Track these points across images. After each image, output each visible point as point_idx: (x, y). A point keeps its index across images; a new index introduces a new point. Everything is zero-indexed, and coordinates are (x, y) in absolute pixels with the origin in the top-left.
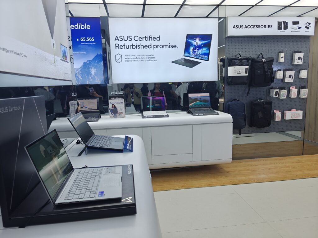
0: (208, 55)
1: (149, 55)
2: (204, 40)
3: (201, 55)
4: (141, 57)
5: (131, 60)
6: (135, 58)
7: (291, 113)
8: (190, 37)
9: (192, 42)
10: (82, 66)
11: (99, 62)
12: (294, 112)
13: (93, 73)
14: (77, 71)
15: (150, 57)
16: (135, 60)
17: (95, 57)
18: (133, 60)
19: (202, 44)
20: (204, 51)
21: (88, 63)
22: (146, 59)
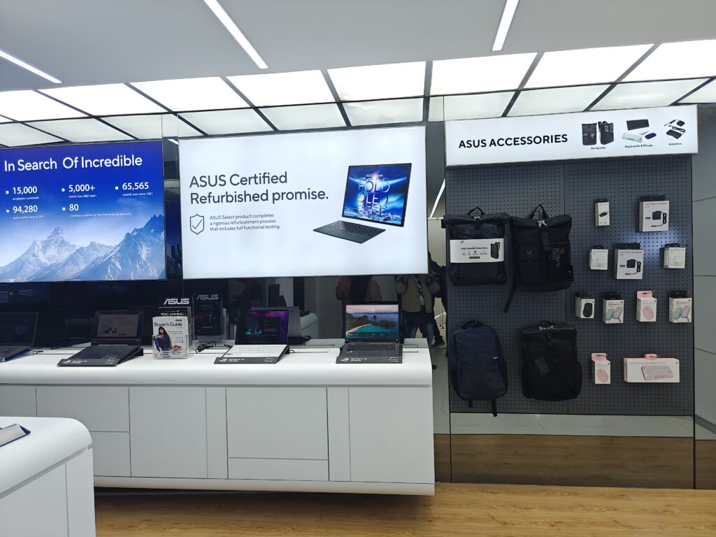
0: (403, 211)
1: (262, 216)
2: (391, 179)
3: (384, 212)
4: (245, 220)
5: (222, 226)
6: (233, 223)
7: (641, 365)
8: (357, 172)
9: (362, 182)
10: (122, 242)
11: (158, 232)
12: (651, 361)
13: (144, 257)
14: (112, 252)
15: (265, 219)
16: (233, 226)
17: (149, 222)
18: (228, 226)
19: (386, 188)
20: (392, 202)
21: (134, 234)
22: (256, 225)
